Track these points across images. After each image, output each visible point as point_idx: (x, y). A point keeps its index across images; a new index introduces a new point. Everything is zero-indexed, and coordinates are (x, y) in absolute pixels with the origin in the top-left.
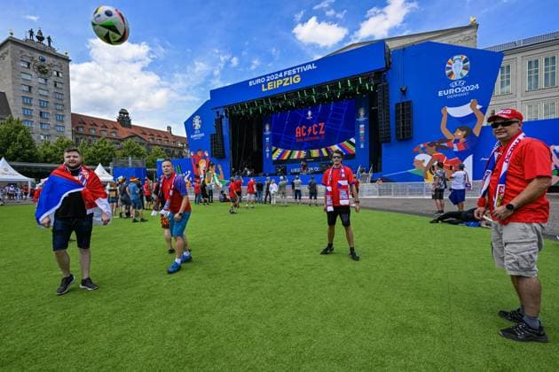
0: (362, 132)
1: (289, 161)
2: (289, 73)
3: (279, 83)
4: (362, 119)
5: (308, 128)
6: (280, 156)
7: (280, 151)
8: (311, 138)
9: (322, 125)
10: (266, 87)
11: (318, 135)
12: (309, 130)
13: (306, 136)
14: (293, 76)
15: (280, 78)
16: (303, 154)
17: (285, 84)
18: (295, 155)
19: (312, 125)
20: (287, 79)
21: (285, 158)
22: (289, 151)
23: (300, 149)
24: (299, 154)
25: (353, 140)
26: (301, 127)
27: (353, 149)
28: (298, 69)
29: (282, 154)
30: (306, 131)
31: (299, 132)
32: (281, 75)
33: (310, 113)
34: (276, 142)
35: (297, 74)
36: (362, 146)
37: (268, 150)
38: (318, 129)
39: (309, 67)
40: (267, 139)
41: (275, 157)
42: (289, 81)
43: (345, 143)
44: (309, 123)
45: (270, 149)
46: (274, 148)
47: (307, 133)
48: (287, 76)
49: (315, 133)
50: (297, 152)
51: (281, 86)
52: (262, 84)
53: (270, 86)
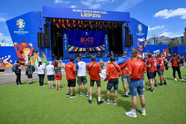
0: (107, 43)
1: (78, 52)
2: (95, 12)
3: (90, 15)
4: (106, 38)
5: (86, 39)
6: (73, 50)
7: (72, 47)
8: (88, 43)
9: (92, 38)
10: (83, 15)
11: (90, 42)
12: (87, 40)
13: (86, 42)
14: (97, 14)
15: (91, 13)
16: (84, 50)
17: (93, 16)
18: (81, 50)
19: (88, 38)
20: (95, 14)
21: (76, 51)
22: (78, 48)
23: (83, 47)
24: (83, 50)
25: (104, 46)
26: (83, 38)
27: (104, 49)
28: (100, 12)
29: (74, 49)
30: (85, 40)
31: (82, 40)
32: (91, 12)
33: (87, 33)
34: (71, 43)
35: (99, 13)
36: (107, 48)
37: (66, 47)
38: (90, 40)
39: (104, 13)
40: (65, 41)
41: (70, 50)
42: (95, 16)
43: (101, 46)
44: (86, 37)
45: (67, 46)
46: (69, 46)
47: (86, 41)
48: (94, 13)
49: (90, 41)
50: (82, 48)
51: (91, 17)
52: (81, 12)
53: (85, 15)
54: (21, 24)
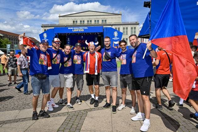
3: (78, 30)
10: (74, 30)
12: (82, 42)
14: (82, 29)
17: (79, 31)
19: (83, 40)
32: (78, 28)
33: (82, 37)
48: (80, 29)
51: (78, 31)
52: (72, 29)
53: (75, 31)
54: (45, 35)
